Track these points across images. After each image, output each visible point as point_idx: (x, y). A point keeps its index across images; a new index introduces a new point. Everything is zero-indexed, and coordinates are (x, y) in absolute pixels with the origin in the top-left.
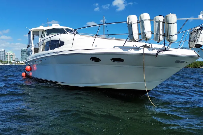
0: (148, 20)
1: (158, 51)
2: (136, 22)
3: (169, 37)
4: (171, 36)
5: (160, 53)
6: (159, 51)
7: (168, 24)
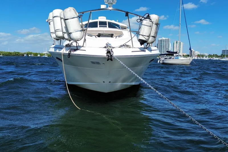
1: (70, 50)
5: (72, 53)
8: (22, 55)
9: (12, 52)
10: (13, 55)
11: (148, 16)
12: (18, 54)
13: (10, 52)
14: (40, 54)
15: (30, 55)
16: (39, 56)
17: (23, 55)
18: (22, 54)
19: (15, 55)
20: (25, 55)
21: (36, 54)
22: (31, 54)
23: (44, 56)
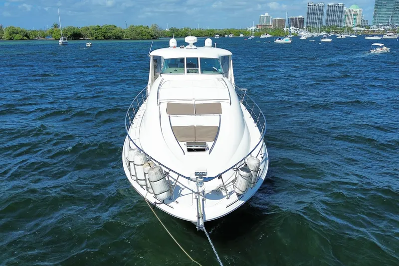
6: (156, 203)
14: (244, 33)
16: (241, 35)
21: (238, 33)
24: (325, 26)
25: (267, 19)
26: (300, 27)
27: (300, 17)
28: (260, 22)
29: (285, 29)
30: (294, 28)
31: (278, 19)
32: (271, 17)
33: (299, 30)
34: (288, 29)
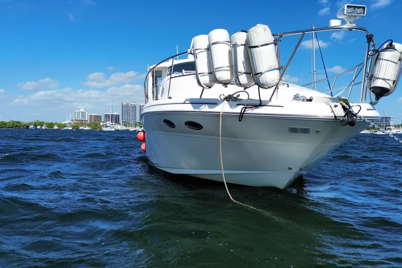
0: (223, 43)
1: (243, 106)
2: (205, 49)
3: (256, 77)
4: (259, 73)
5: (249, 111)
6: (246, 108)
7: (249, 49)
8: (25, 127)
9: (7, 121)
10: (9, 127)
11: (391, 44)
12: (18, 124)
13: (3, 122)
14: (59, 125)
15: (39, 127)
16: (56, 127)
17: (28, 127)
18: (25, 125)
19: (12, 126)
20: (31, 127)
21: (51, 125)
22: (41, 124)
23: (66, 128)
24: (138, 123)
25: (82, 114)
26: (116, 122)
27: (115, 114)
28: (75, 117)
29: (101, 124)
30: (111, 123)
31: (94, 114)
32: (87, 113)
33: (115, 125)
34: (105, 123)
